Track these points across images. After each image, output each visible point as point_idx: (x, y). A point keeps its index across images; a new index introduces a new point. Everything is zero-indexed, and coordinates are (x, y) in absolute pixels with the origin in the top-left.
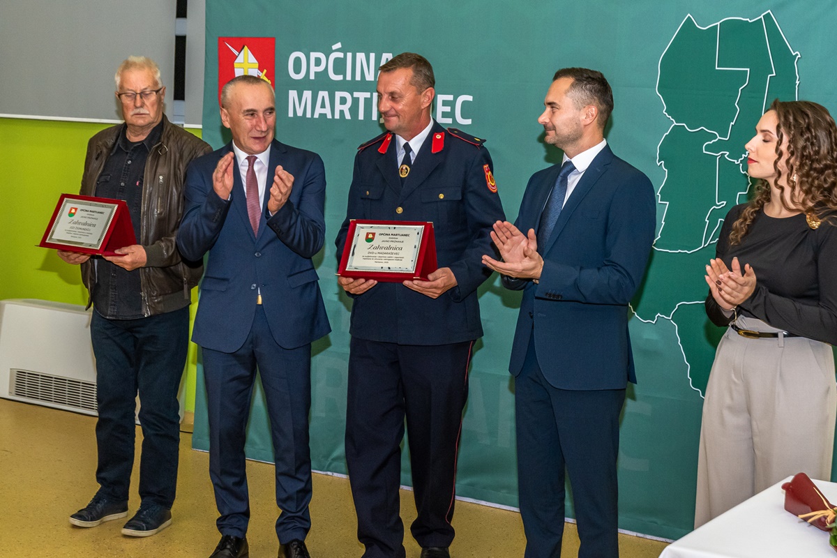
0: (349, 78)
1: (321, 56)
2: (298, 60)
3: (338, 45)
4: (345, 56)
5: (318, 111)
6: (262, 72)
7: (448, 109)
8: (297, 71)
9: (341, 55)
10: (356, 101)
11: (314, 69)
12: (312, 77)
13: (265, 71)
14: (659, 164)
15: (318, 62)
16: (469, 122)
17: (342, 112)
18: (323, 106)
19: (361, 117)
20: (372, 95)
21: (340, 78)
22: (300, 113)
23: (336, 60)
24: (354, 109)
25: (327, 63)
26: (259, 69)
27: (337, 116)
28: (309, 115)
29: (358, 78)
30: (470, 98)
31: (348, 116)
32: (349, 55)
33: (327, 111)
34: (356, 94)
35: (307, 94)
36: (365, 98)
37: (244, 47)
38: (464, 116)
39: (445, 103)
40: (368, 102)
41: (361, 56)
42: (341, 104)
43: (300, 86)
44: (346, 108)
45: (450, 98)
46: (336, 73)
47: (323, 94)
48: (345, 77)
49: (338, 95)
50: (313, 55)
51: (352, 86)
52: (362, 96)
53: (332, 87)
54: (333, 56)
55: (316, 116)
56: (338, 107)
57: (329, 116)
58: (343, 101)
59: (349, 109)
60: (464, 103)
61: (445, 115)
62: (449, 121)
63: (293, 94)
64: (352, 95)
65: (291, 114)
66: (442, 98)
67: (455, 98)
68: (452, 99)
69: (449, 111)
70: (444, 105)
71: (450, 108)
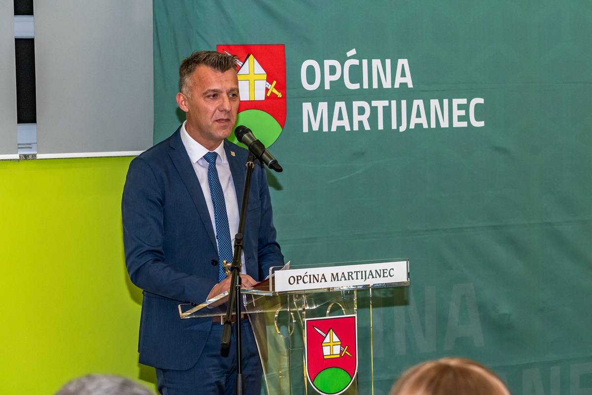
0: (366, 86)
1: (336, 63)
2: (311, 70)
3: (353, 52)
4: (361, 63)
5: (336, 123)
6: (271, 83)
7: (463, 113)
8: (311, 81)
9: (356, 62)
10: (374, 110)
11: (328, 78)
12: (327, 87)
13: (275, 82)
15: (333, 70)
16: (481, 124)
17: (361, 123)
18: (340, 118)
19: (381, 127)
20: (390, 103)
21: (356, 86)
22: (315, 127)
23: (352, 67)
24: (373, 119)
25: (343, 71)
26: (268, 80)
27: (356, 128)
28: (325, 129)
29: (375, 86)
30: (481, 101)
31: (367, 127)
32: (365, 62)
33: (345, 123)
34: (374, 103)
35: (323, 106)
36: (384, 107)
37: (249, 56)
38: (478, 119)
39: (460, 107)
40: (387, 110)
41: (376, 63)
42: (359, 114)
43: (315, 98)
44: (365, 118)
45: (464, 101)
46: (352, 81)
47: (340, 105)
48: (362, 85)
49: (356, 104)
50: (328, 63)
51: (369, 95)
52: (380, 104)
53: (349, 97)
54: (348, 63)
55: (334, 129)
56: (357, 118)
57: (348, 129)
58: (361, 111)
59: (368, 119)
60: (477, 106)
61: (460, 119)
62: (464, 124)
63: (307, 107)
64: (370, 104)
65: (306, 129)
66: (456, 102)
67: (469, 102)
68: (466, 103)
69: (464, 114)
70: (459, 109)
71: (464, 111)
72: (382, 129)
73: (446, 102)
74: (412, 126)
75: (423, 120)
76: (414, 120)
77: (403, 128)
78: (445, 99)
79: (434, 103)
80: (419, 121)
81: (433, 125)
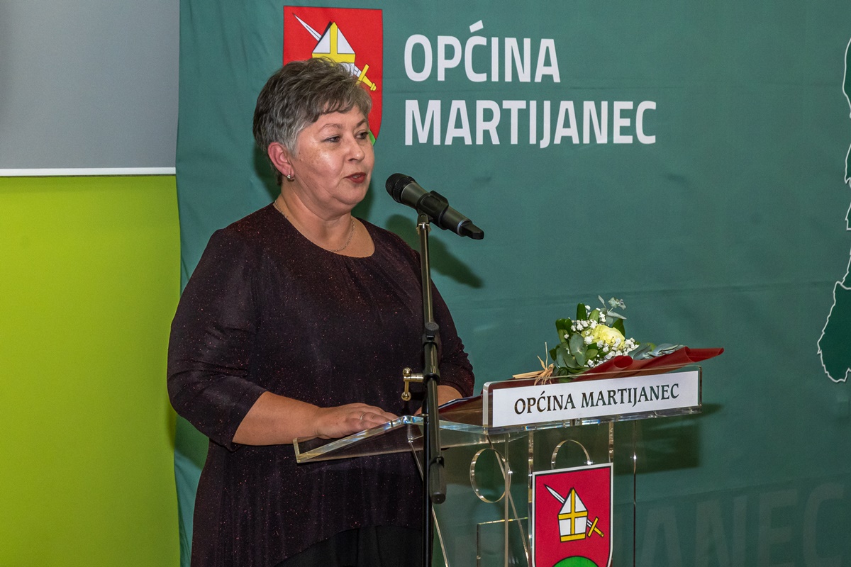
0: (495, 78)
1: (454, 41)
2: (418, 49)
3: (478, 26)
4: (489, 42)
5: (452, 133)
6: (361, 69)
7: (627, 122)
8: (418, 67)
9: (482, 41)
10: (506, 114)
11: (443, 64)
12: (441, 77)
13: (367, 67)
14: (846, 182)
15: (450, 52)
16: (651, 140)
17: (486, 134)
18: (458, 125)
19: (514, 140)
20: (528, 105)
21: (482, 78)
22: (423, 139)
23: (477, 49)
24: (504, 129)
25: (465, 54)
26: (356, 64)
27: (480, 141)
28: (437, 141)
29: (508, 78)
30: (651, 105)
31: (495, 140)
32: (495, 41)
33: (465, 133)
34: (507, 104)
35: (434, 106)
36: (520, 110)
37: (330, 24)
38: (647, 133)
39: (624, 114)
40: (524, 114)
41: (511, 43)
42: (485, 120)
43: (423, 92)
44: (492, 126)
45: (628, 105)
46: (477, 70)
47: (459, 105)
48: (489, 76)
49: (481, 105)
50: (443, 41)
51: (500, 91)
52: (515, 106)
53: (472, 93)
54: (473, 41)
55: (449, 141)
56: (481, 125)
57: (468, 141)
58: (488, 115)
59: (497, 128)
60: (647, 113)
61: (624, 131)
62: (628, 140)
63: (412, 106)
64: (500, 105)
65: (409, 141)
66: (619, 106)
67: (636, 106)
68: (632, 108)
69: (629, 125)
70: (622, 117)
71: (629, 120)
72: (516, 143)
73: (604, 105)
74: (557, 141)
75: (572, 132)
76: (561, 132)
77: (545, 143)
78: (604, 100)
79: (589, 106)
80: (567, 132)
81: (586, 140)
